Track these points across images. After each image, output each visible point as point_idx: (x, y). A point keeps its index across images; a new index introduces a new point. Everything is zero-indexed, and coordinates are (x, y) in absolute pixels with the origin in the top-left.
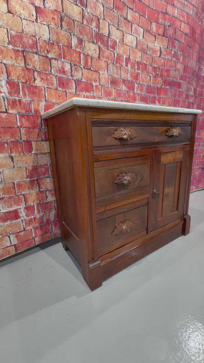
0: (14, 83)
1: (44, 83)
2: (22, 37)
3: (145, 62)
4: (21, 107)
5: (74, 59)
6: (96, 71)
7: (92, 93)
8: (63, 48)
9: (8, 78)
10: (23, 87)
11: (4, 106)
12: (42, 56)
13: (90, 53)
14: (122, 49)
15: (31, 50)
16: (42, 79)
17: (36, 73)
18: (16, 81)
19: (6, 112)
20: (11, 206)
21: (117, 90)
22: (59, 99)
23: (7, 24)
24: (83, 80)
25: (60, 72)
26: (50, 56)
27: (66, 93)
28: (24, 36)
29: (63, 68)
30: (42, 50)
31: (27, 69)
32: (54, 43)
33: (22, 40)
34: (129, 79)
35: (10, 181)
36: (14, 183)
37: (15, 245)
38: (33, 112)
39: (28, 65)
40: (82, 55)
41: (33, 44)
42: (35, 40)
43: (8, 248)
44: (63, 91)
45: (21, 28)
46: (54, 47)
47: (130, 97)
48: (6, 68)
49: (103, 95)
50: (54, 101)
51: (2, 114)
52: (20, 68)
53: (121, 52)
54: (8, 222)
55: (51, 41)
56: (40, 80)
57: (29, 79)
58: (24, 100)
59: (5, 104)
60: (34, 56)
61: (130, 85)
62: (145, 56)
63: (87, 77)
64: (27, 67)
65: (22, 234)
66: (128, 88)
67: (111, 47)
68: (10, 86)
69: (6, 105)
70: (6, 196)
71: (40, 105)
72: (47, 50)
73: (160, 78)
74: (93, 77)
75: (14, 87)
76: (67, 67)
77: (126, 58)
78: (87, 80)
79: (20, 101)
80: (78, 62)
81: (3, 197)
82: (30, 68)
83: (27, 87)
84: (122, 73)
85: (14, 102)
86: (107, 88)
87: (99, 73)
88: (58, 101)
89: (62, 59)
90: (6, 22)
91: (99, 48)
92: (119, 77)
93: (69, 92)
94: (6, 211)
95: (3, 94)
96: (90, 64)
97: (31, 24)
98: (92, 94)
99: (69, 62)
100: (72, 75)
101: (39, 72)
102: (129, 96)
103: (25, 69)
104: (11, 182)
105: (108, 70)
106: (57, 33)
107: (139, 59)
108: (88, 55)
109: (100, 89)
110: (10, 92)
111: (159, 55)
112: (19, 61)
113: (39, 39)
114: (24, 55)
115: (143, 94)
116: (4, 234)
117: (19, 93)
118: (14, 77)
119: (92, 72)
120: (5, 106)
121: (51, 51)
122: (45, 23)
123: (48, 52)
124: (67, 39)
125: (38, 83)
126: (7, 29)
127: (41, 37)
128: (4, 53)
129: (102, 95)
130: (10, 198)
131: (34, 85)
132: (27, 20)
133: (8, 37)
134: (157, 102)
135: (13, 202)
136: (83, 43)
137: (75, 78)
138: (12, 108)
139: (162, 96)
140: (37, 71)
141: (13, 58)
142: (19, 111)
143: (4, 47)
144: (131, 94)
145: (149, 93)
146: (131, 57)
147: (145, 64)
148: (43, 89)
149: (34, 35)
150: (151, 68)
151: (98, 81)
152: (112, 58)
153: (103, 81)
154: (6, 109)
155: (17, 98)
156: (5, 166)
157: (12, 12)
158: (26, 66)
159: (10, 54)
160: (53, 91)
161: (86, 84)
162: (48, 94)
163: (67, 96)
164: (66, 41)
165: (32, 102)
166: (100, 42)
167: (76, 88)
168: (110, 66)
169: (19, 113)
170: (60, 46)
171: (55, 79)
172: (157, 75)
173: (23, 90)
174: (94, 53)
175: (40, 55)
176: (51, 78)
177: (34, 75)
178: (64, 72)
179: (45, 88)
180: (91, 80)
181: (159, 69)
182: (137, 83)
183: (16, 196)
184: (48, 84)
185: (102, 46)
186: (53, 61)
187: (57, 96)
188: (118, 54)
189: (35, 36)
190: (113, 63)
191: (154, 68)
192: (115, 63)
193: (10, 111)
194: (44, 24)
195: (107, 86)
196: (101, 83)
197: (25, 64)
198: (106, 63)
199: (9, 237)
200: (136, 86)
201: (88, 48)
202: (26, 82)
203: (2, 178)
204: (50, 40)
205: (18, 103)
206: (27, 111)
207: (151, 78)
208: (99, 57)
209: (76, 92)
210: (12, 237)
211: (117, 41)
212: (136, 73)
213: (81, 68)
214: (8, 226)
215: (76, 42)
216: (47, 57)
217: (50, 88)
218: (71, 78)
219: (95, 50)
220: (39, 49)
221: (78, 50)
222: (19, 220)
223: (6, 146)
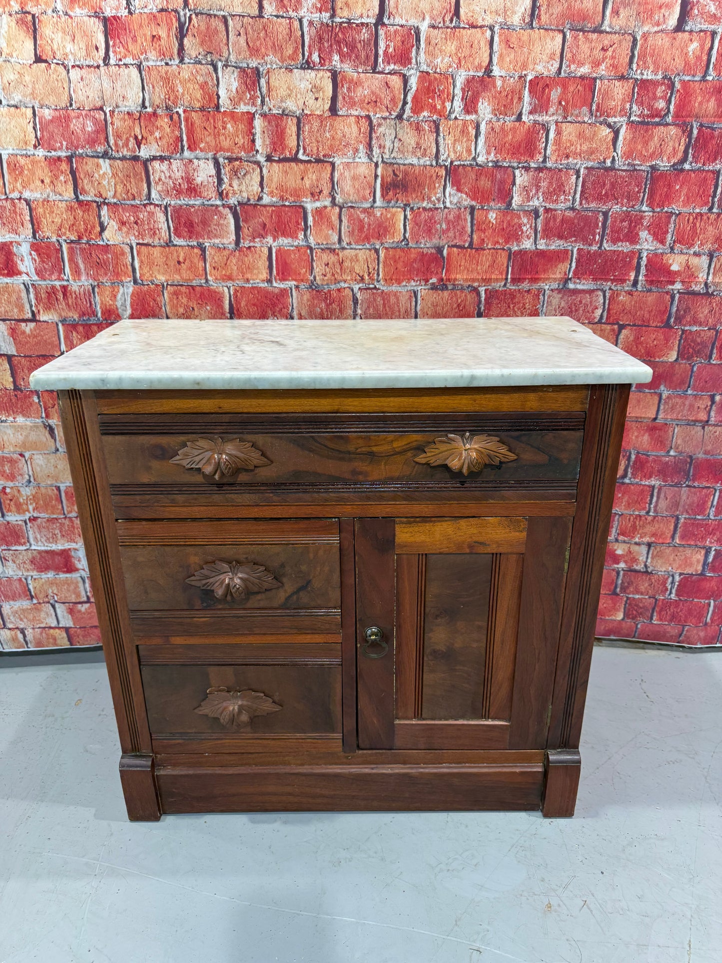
0: (49, 245)
1: (128, 233)
2: (68, 119)
3: (584, 70)
4: (67, 304)
5: (226, 144)
6: (318, 161)
7: (301, 235)
8: (187, 120)
9: (34, 237)
10: (71, 251)
11: (27, 307)
12: (123, 159)
13: (291, 105)
14: (451, 47)
15: (89, 152)
16: (123, 223)
17: (104, 211)
18: (54, 239)
19: (34, 319)
20: (54, 539)
21: (416, 213)
22: (178, 271)
23: (32, 94)
24: (266, 200)
25: (179, 192)
26: (144, 152)
27: (203, 250)
28: (73, 114)
29: (189, 180)
30: (120, 143)
31: (81, 203)
32: (159, 111)
33: (68, 126)
34: (481, 159)
35: (49, 483)
36: (58, 488)
37: (67, 630)
38: (99, 315)
39: (84, 192)
40: (258, 123)
41: (97, 132)
42: (103, 117)
43: (52, 631)
44: (193, 247)
45: (67, 93)
46: (159, 123)
47: (484, 231)
48: (31, 210)
49: (346, 239)
50: (161, 278)
51: (23, 324)
52: (64, 204)
53: (442, 62)
54: (50, 575)
55: (149, 110)
56: (116, 227)
57: (86, 230)
58: (74, 286)
59: (30, 302)
60: (98, 165)
61: (485, 183)
62: (586, 46)
63: (281, 187)
64: (81, 197)
65: (83, 609)
66: (476, 194)
67: (388, 59)
68: (39, 255)
69: (33, 302)
70: (42, 515)
71: (119, 296)
72: (136, 138)
73: (673, 130)
74: (307, 183)
75: (49, 257)
76: (204, 172)
77: (469, 82)
78: (282, 198)
79: (64, 288)
80: (243, 148)
81: (35, 515)
82: (89, 199)
83: (82, 250)
84: (446, 142)
85: (52, 293)
86: (365, 211)
87: (333, 165)
88: (177, 277)
89: (187, 154)
90: (29, 91)
91: (334, 75)
92: (425, 161)
93: (213, 246)
94: (43, 548)
95: (25, 277)
96: (292, 142)
97: (91, 75)
98: (300, 241)
99: (210, 155)
100: (221, 195)
101: (113, 207)
102: (479, 226)
103: (76, 206)
104: (51, 486)
105: (370, 147)
106: (167, 80)
107: (546, 68)
108: (284, 114)
109: (335, 219)
110: (41, 271)
111: (673, 22)
112: (60, 188)
113: (112, 112)
114: (72, 167)
115: (561, 206)
116: (41, 596)
117: (62, 271)
118: (48, 233)
119: (302, 166)
120: (31, 306)
121: (150, 138)
122: (129, 60)
123: (139, 144)
124: (203, 86)
125: (113, 235)
126: (33, 107)
127: (117, 106)
128: (26, 172)
129: (340, 240)
130: (50, 520)
131: (101, 243)
132: (80, 67)
133: (34, 128)
134: (644, 234)
135: (57, 531)
136: (263, 81)
137: (233, 201)
138: (48, 308)
139: (675, 208)
140: (107, 204)
141: (47, 181)
142: (63, 314)
143: (27, 156)
144: (492, 216)
145: (600, 198)
146: (496, 71)
147: (582, 78)
148: (127, 250)
149: (99, 104)
150: (620, 90)
151: (326, 192)
152: (393, 100)
153: (347, 190)
154: (33, 312)
155: (58, 284)
156: (35, 446)
157: (44, 58)
158: (77, 197)
159: (39, 173)
160: (156, 252)
161: (279, 209)
162: (141, 262)
163: (205, 261)
164: (199, 94)
165: (96, 289)
166: (340, 52)
167: (238, 228)
168: (382, 129)
169: (63, 321)
170: (175, 117)
171: (161, 217)
172: (656, 113)
173: (71, 260)
174: (311, 102)
175: (114, 158)
176: (151, 214)
177: (99, 216)
178: (193, 190)
179: (132, 248)
180: (297, 193)
181: (671, 86)
182: (527, 169)
183: (65, 518)
184: (141, 235)
185: (347, 68)
186: (156, 164)
187: (172, 263)
188: (424, 75)
189: (101, 109)
190: (400, 117)
191: (644, 85)
192: (408, 112)
193: (43, 317)
194: (126, 65)
195: (367, 205)
196: (339, 199)
197: (75, 193)
198: (364, 124)
199: (53, 607)
200: (521, 178)
201: (283, 92)
202: (80, 238)
203: (31, 473)
204: (143, 106)
205: (60, 296)
206: (84, 314)
207: (616, 133)
208: (333, 110)
209: (237, 242)
210: (61, 609)
211: (424, 27)
212: (522, 130)
213: (258, 163)
214: (52, 583)
215: (235, 85)
216: (136, 158)
217: (147, 245)
218: (219, 202)
219: (316, 89)
220: (112, 142)
221: (243, 108)
222: (75, 575)
223: (36, 399)
